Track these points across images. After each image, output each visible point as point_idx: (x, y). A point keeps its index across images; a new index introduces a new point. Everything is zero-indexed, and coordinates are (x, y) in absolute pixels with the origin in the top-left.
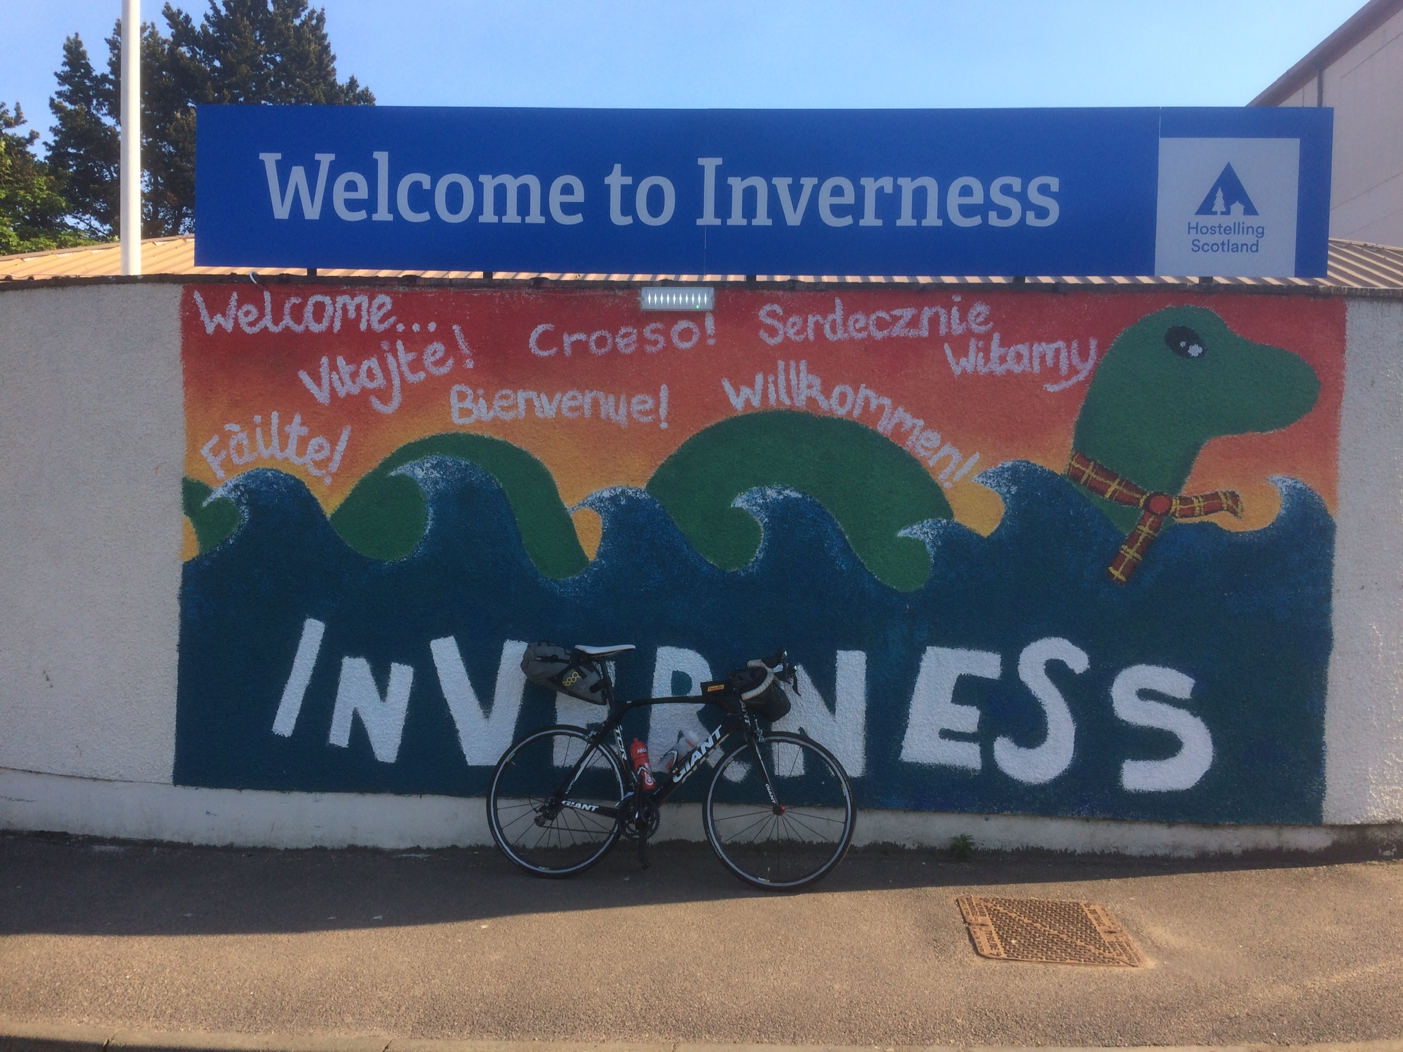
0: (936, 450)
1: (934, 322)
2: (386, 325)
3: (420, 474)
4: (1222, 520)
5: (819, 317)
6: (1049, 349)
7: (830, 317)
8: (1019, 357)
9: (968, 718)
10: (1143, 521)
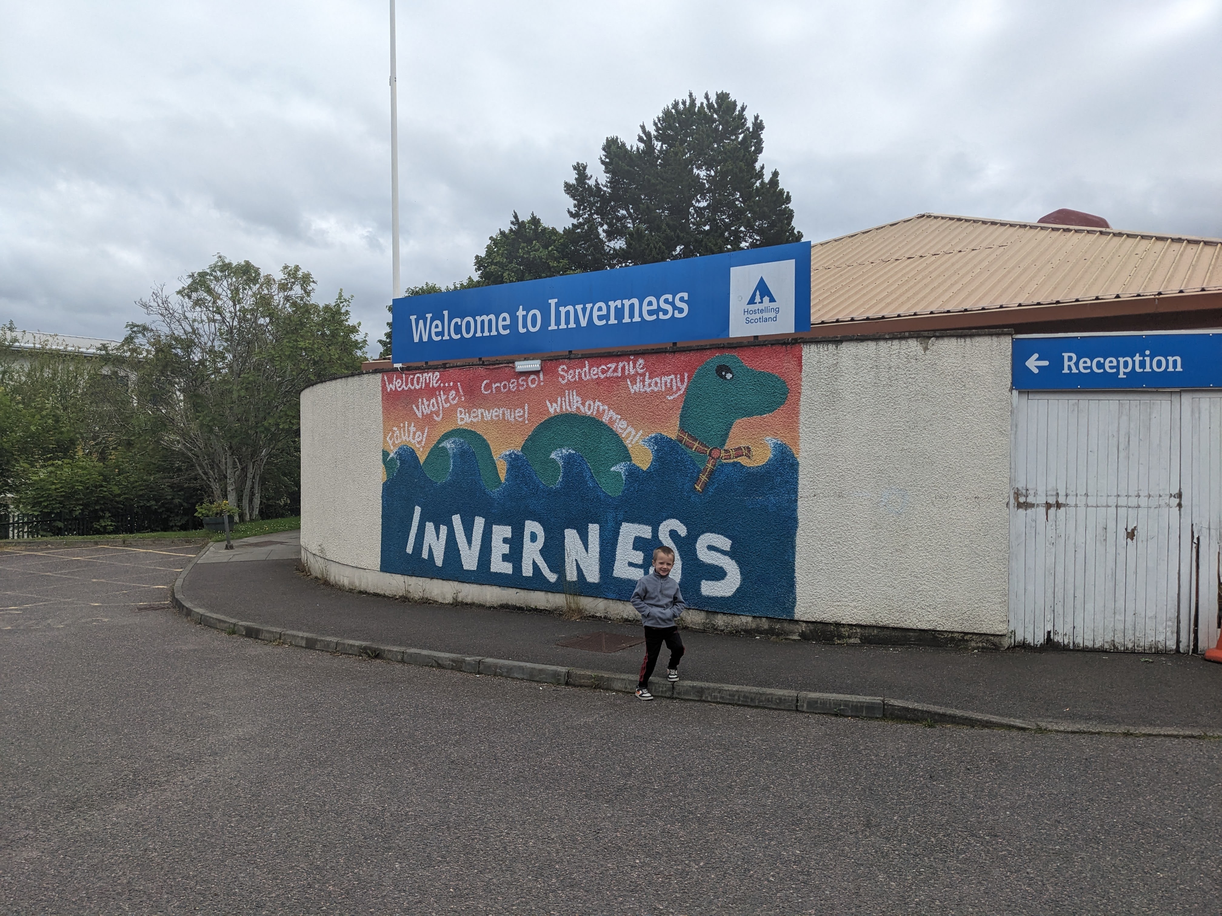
0: (625, 429)
1: (623, 369)
2: (438, 385)
3: (449, 446)
4: (743, 461)
5: (580, 370)
6: (668, 379)
7: (584, 369)
8: (656, 383)
9: (638, 557)
10: (708, 462)
